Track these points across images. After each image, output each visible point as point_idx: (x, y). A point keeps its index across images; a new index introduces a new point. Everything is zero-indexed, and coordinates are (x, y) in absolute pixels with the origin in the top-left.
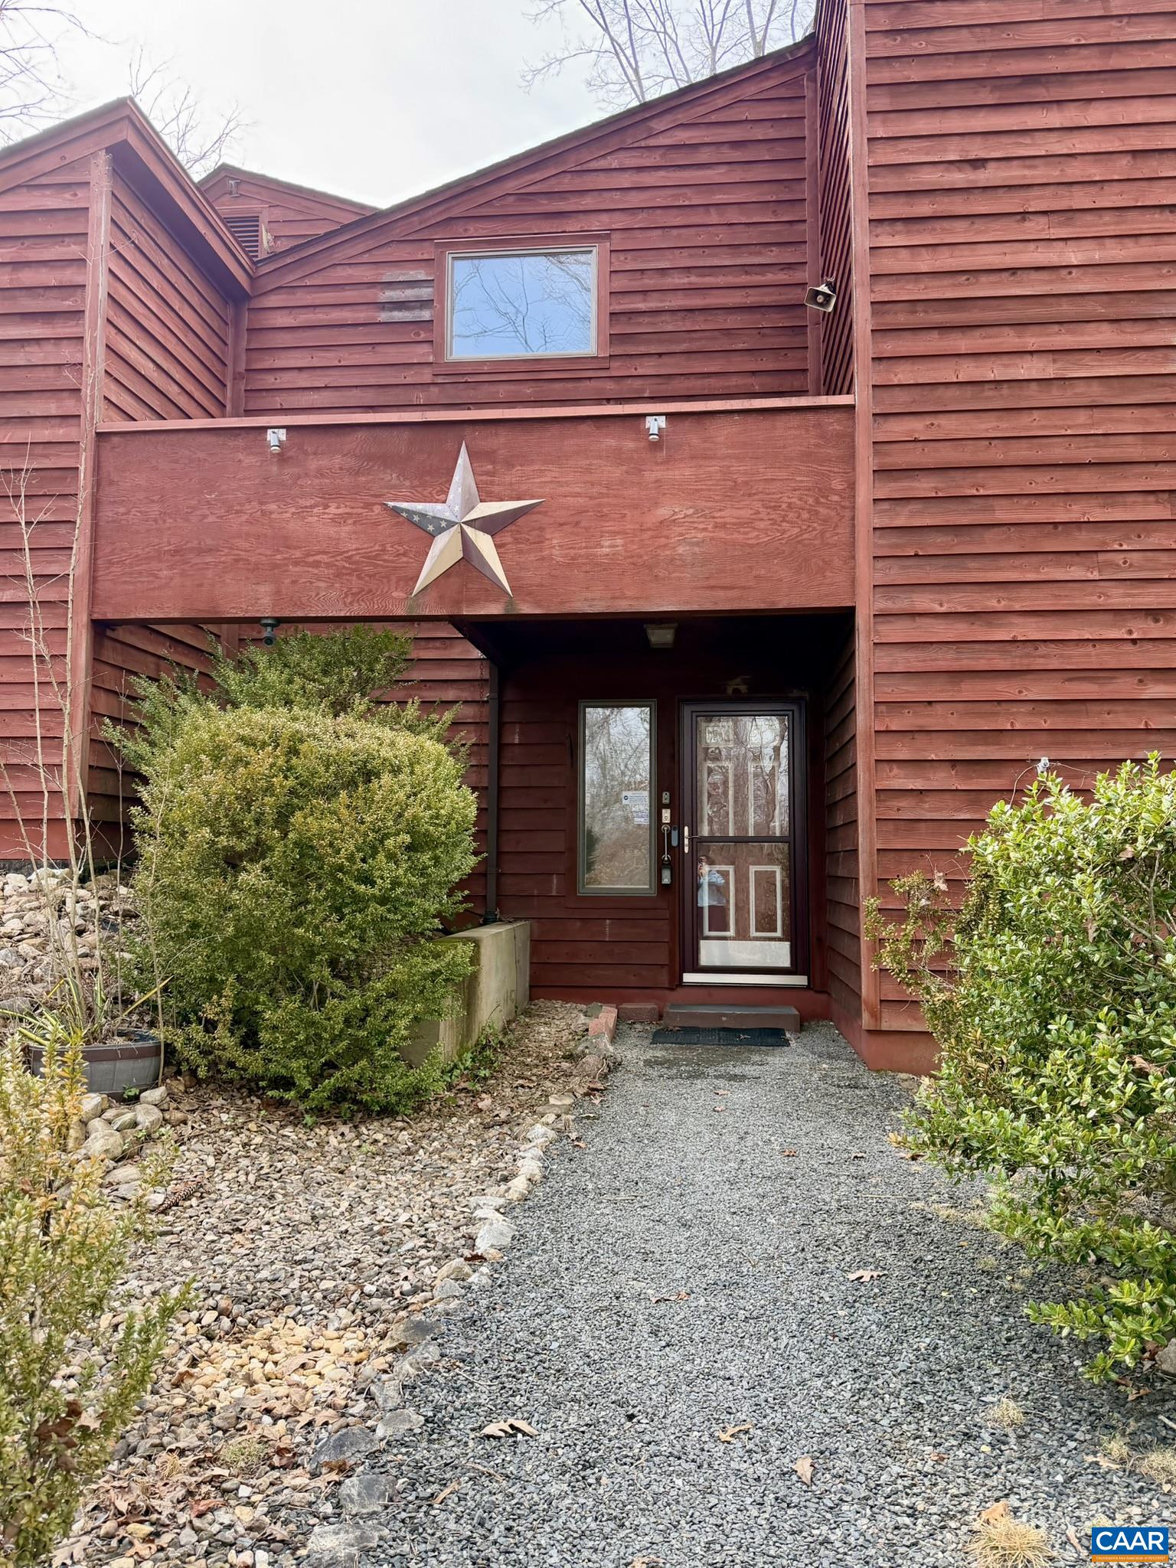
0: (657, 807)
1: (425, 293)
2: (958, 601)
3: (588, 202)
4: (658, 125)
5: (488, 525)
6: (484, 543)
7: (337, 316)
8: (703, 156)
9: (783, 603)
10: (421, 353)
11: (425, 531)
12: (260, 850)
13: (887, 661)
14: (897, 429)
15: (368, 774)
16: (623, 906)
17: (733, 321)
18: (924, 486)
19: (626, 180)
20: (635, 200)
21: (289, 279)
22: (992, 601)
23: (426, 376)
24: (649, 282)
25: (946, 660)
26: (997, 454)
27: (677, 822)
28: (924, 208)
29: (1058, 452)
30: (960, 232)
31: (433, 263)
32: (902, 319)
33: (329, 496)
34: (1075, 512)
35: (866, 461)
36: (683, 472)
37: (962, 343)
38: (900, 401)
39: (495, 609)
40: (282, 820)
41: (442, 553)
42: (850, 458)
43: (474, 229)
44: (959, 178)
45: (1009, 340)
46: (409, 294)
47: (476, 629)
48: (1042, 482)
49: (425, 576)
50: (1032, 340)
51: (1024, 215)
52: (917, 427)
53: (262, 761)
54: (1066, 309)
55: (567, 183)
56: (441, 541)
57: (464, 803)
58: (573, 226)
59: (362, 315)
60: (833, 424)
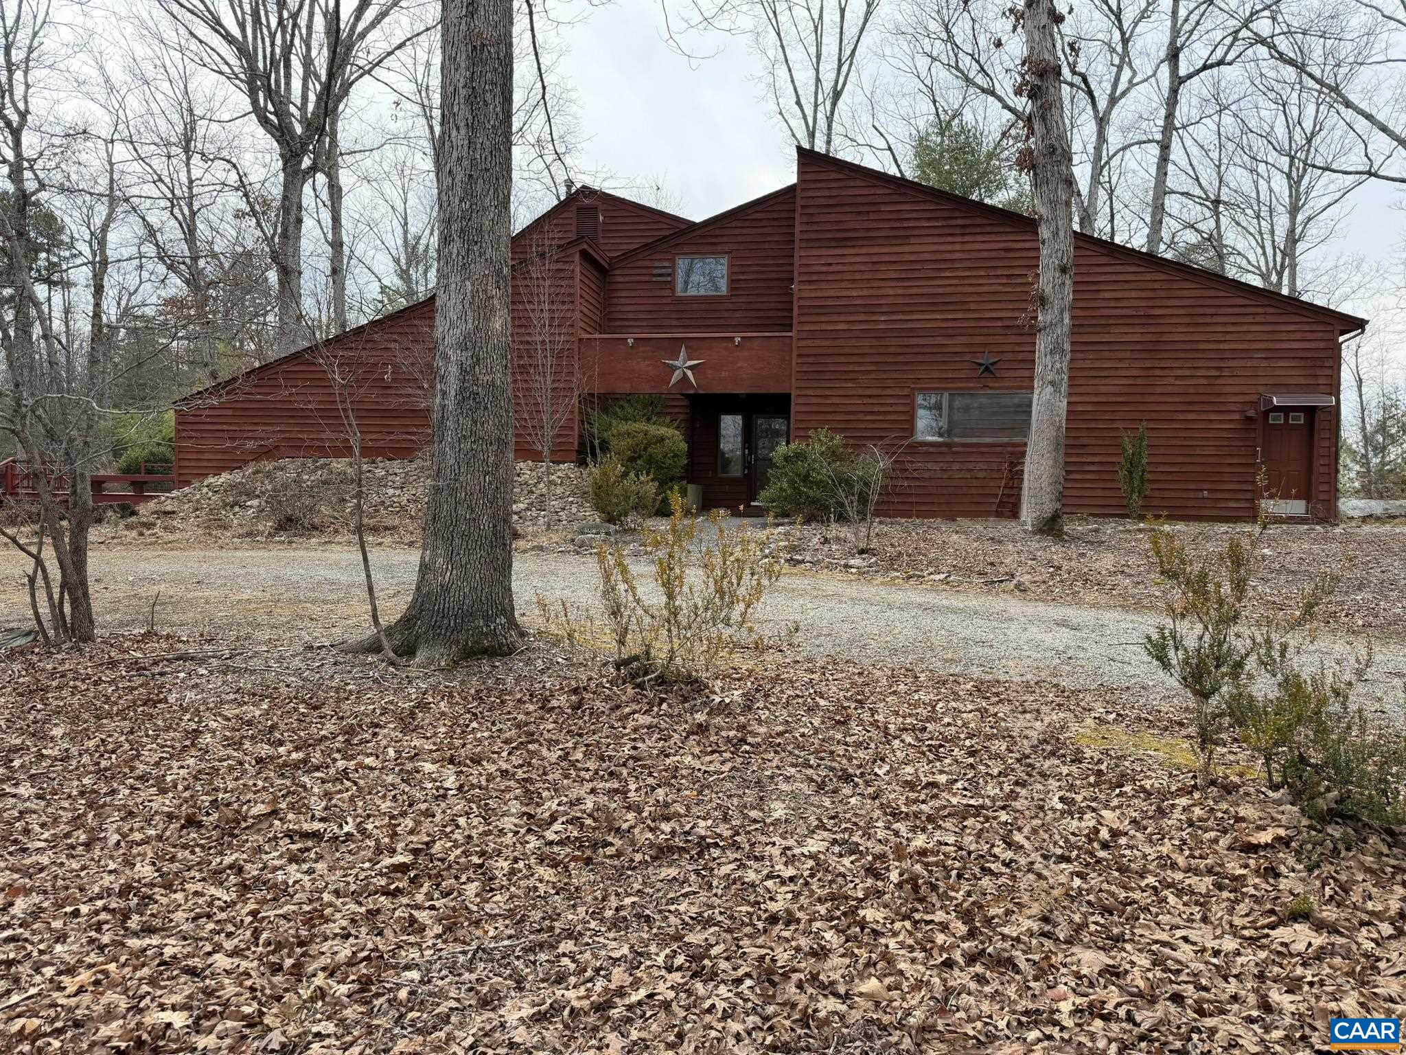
0: (744, 448)
1: (669, 271)
2: (818, 392)
3: (725, 239)
4: (750, 211)
5: (690, 368)
6: (689, 373)
7: (638, 278)
8: (764, 223)
9: (772, 391)
10: (667, 293)
11: (673, 369)
12: (640, 457)
13: (799, 408)
14: (804, 343)
15: (663, 440)
16: (734, 481)
17: (772, 284)
18: (811, 360)
19: (737, 232)
20: (740, 239)
21: (622, 265)
22: (828, 393)
23: (669, 301)
24: (743, 269)
25: (815, 409)
26: (830, 351)
27: (750, 454)
28: (814, 278)
29: (847, 351)
30: (823, 285)
31: (673, 261)
32: (806, 311)
33: (644, 359)
34: (851, 368)
35: (795, 353)
36: (746, 354)
37: (823, 319)
38: (804, 335)
39: (692, 392)
40: (645, 449)
41: (677, 375)
42: (791, 350)
43: (686, 249)
44: (824, 269)
45: (835, 318)
46: (663, 271)
47: (687, 396)
48: (843, 359)
49: (673, 381)
50: (842, 318)
51: (842, 281)
52: (809, 343)
53: (641, 436)
54: (852, 309)
55: (718, 232)
56: (677, 372)
57: (684, 446)
58: (719, 248)
59: (647, 278)
60: (787, 341)
